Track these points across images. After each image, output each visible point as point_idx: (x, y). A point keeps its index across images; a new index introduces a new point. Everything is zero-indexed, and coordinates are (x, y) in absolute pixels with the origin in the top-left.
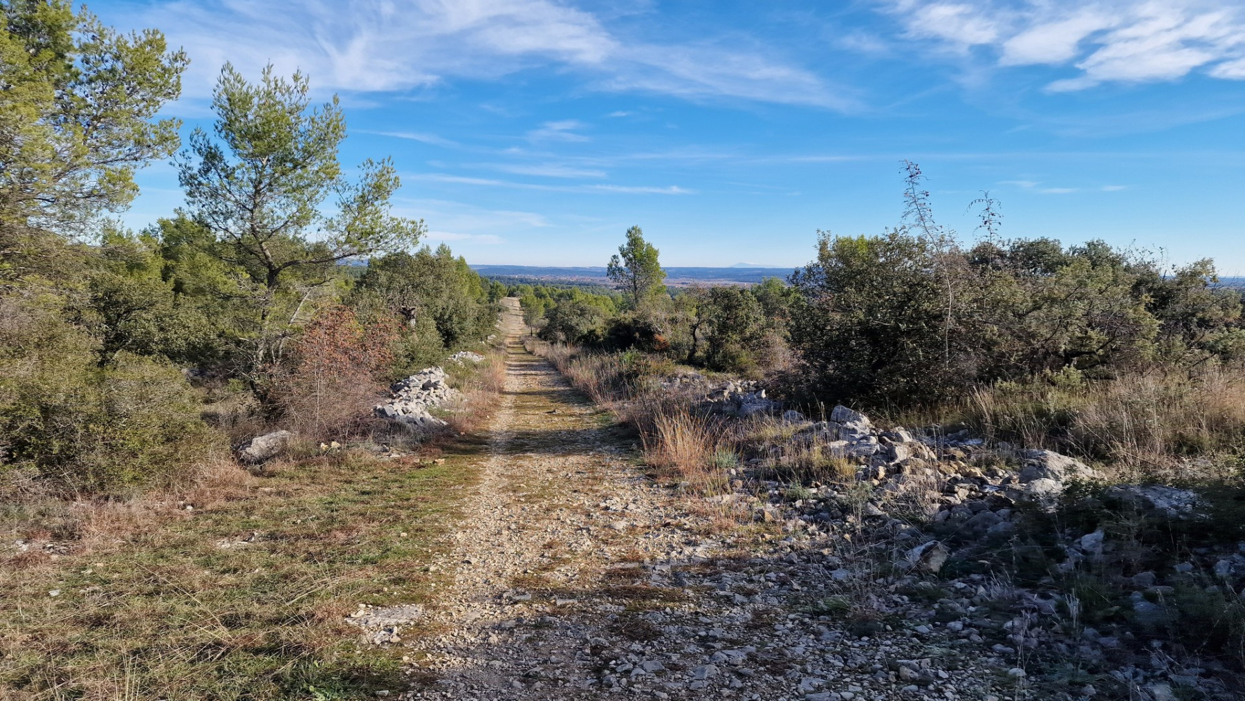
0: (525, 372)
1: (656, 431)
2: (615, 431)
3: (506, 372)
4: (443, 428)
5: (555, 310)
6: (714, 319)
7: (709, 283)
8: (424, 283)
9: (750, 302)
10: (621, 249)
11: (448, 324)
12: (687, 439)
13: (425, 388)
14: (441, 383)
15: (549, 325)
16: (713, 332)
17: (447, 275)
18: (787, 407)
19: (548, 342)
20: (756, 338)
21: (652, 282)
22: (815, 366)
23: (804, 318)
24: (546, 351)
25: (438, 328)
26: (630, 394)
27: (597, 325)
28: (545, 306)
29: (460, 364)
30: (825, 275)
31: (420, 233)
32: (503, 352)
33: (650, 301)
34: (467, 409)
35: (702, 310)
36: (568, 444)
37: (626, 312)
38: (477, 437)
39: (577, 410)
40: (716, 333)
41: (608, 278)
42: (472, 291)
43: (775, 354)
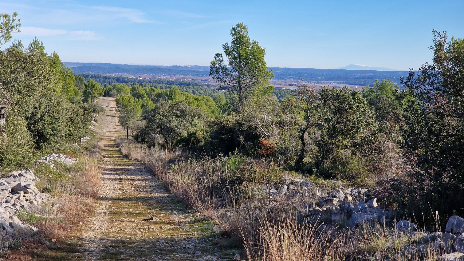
0: (121, 177)
1: (261, 240)
2: (216, 240)
3: (100, 176)
4: (33, 234)
5: (153, 111)
6: (323, 123)
7: (318, 85)
8: (15, 80)
9: (362, 105)
10: (225, 47)
11: (40, 124)
12: (294, 249)
13: (14, 191)
14: (32, 187)
15: (147, 127)
16: (322, 137)
17: (40, 72)
18: (400, 217)
19: (145, 146)
20: (368, 144)
21: (258, 83)
22: (430, 174)
23: (418, 123)
24: (142, 154)
25: (29, 129)
26: (233, 202)
27: (198, 127)
28: (143, 106)
29: (51, 166)
30: (441, 79)
31: (13, 27)
32: (97, 155)
33: (255, 103)
34: (59, 215)
35: (311, 113)
36: (166, 254)
37: (229, 114)
38: (69, 244)
39: (175, 218)
40: (326, 138)
41: (210, 78)
42: (65, 89)
43: (387, 160)
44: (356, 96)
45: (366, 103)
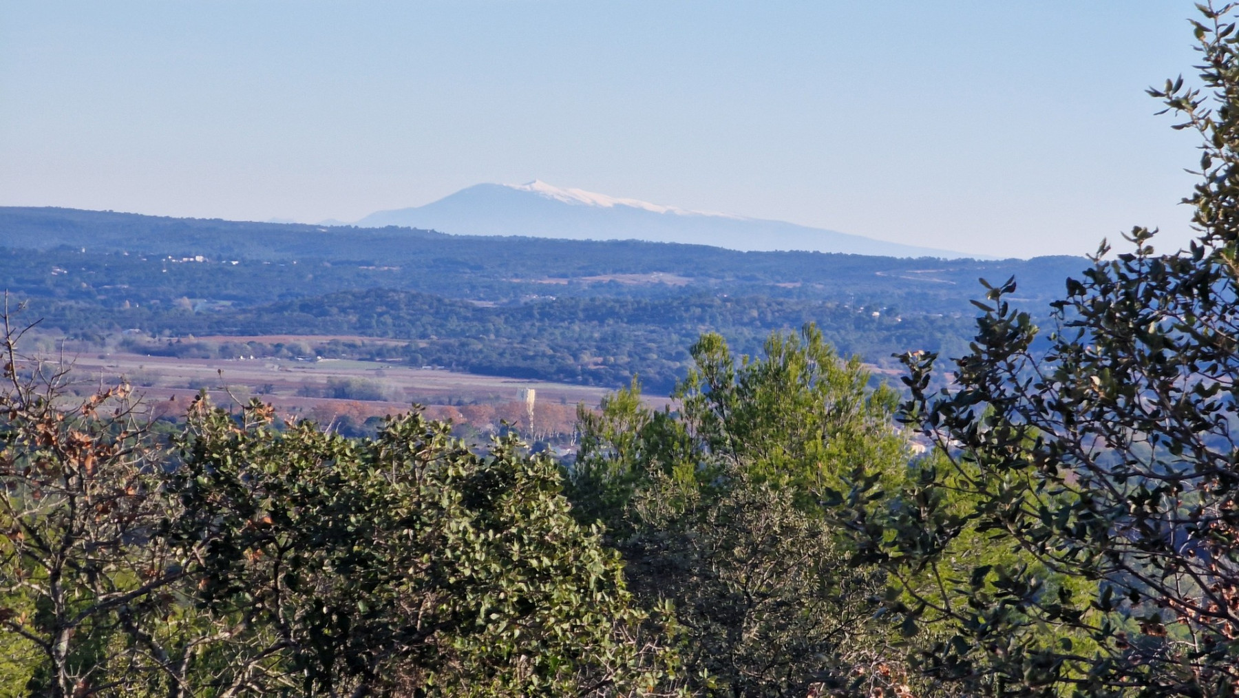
44: (509, 506)
45: (597, 570)
